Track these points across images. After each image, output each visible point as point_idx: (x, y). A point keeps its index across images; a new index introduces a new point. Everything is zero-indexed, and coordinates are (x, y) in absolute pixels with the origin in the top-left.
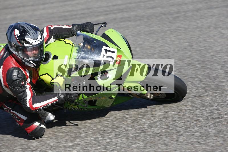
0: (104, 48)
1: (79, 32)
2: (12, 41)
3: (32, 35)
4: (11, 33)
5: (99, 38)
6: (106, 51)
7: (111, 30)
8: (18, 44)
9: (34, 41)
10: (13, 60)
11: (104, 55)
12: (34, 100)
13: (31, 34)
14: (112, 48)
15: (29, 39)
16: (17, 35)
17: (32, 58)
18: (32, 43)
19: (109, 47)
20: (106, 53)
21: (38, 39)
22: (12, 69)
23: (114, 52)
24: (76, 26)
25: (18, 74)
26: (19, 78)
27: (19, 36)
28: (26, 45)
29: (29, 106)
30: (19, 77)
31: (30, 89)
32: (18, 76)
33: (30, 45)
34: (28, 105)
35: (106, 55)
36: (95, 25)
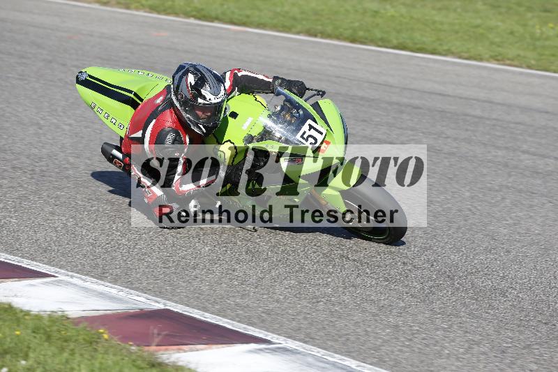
0: (310, 122)
2: (180, 90)
3: (212, 88)
4: (181, 78)
5: (307, 106)
6: (311, 127)
9: (213, 97)
11: (304, 133)
14: (320, 126)
15: (206, 92)
16: (190, 83)
18: (210, 99)
19: (316, 122)
20: (309, 130)
23: (321, 133)
25: (175, 140)
27: (192, 85)
28: (200, 100)
35: (308, 133)
36: (308, 89)
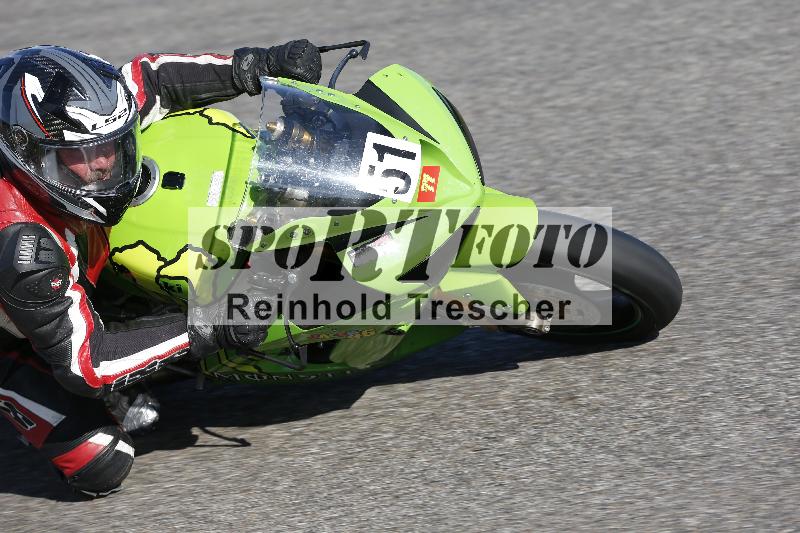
1: (269, 81)
2: (12, 122)
3: (94, 97)
4: (8, 90)
5: (348, 100)
7: (394, 69)
8: (39, 134)
9: (100, 120)
10: (15, 196)
12: (98, 350)
13: (89, 92)
15: (79, 110)
16: (34, 96)
17: (91, 187)
18: (94, 127)
21: (116, 113)
22: (12, 230)
24: (250, 57)
25: (39, 249)
26: (41, 266)
27: (40, 100)
29: (79, 373)
30: (42, 262)
31: (81, 305)
32: (37, 259)
33: (87, 136)
34: (76, 369)
